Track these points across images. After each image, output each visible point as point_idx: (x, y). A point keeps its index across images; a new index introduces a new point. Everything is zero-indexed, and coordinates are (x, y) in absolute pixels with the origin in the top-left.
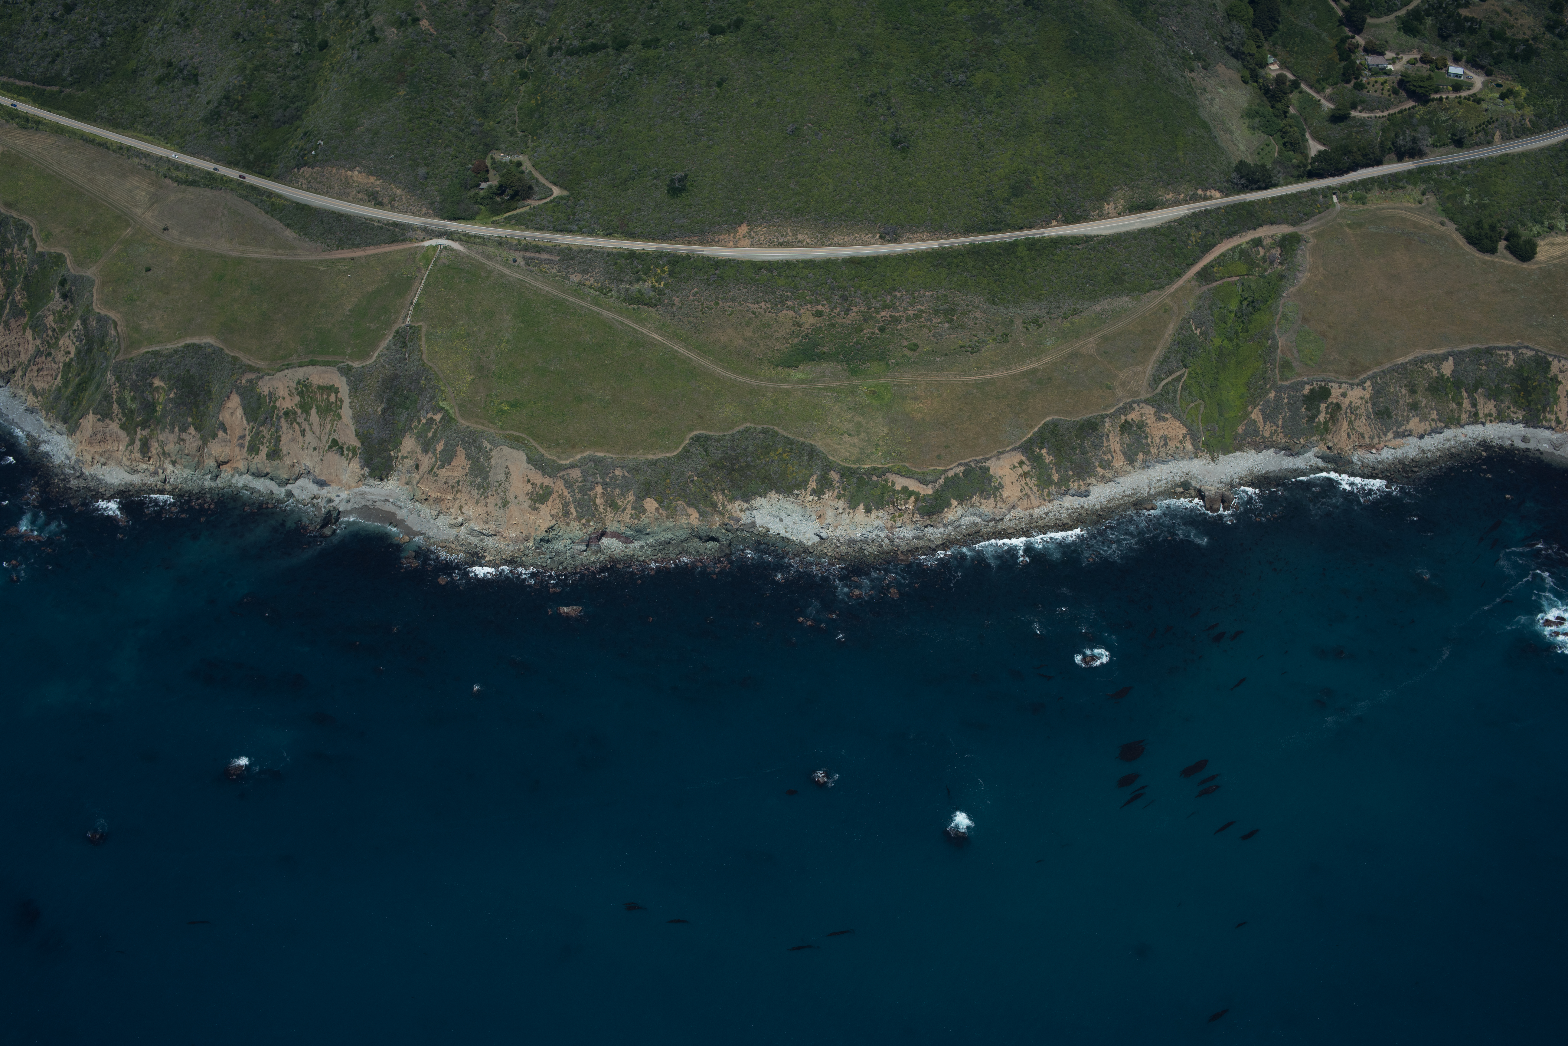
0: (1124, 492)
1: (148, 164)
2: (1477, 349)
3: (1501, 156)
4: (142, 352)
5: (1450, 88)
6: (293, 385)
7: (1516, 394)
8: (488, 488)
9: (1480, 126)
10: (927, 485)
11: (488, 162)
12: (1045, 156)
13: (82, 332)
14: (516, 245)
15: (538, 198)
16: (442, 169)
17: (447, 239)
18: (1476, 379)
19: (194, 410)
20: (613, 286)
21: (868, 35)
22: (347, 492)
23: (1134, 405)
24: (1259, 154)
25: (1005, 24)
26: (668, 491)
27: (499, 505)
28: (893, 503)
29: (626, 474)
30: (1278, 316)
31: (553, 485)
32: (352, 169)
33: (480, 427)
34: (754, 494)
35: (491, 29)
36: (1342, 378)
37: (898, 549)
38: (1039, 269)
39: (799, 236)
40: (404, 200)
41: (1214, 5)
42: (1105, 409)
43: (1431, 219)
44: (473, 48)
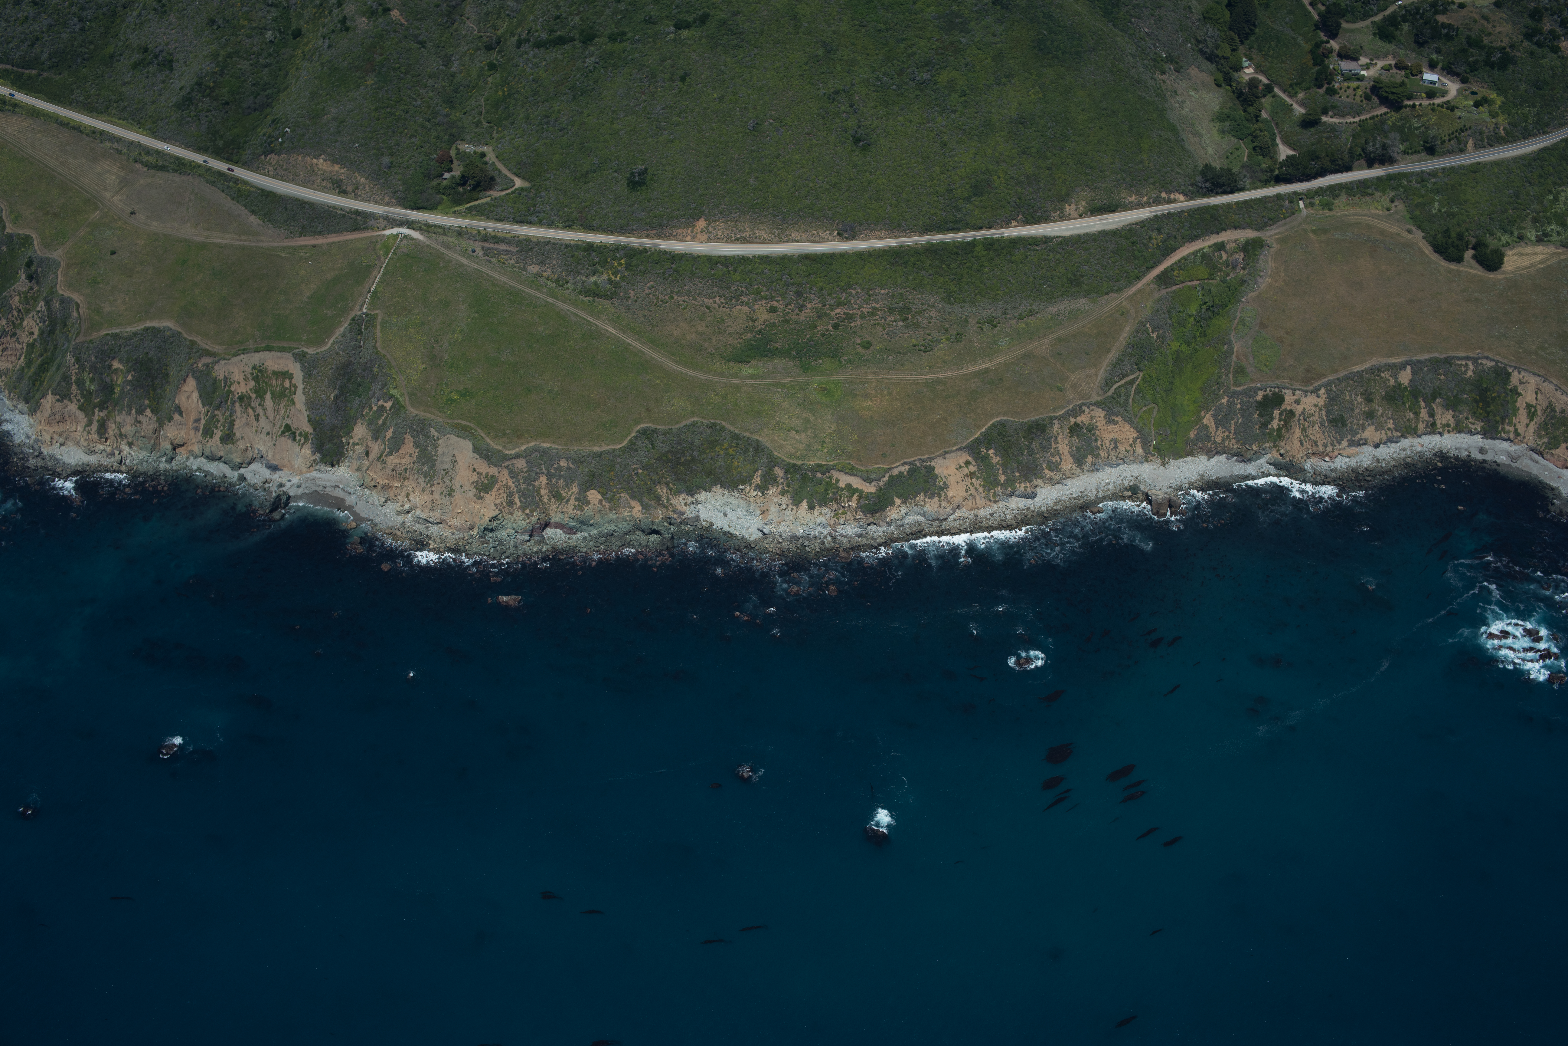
0: (1071, 494)
1: (120, 148)
2: (1436, 358)
3: (1472, 165)
4: (102, 334)
5: (1424, 95)
6: (249, 370)
7: (1475, 405)
8: (434, 476)
9: (1453, 133)
10: (870, 483)
11: (453, 153)
12: (1008, 156)
13: (46, 313)
14: (475, 236)
15: (499, 189)
16: (406, 158)
17: (408, 228)
18: (1434, 389)
19: (152, 392)
20: (570, 278)
21: (834, 32)
22: (298, 477)
23: (1084, 408)
24: (1227, 158)
25: (972, 23)
26: (612, 483)
27: (444, 493)
28: (836, 500)
29: (571, 465)
30: (1236, 321)
31: (498, 475)
32: (317, 157)
33: (429, 415)
34: (699, 488)
35: (462, 20)
36: (1296, 385)
37: (840, 547)
38: (996, 269)
39: (757, 232)
40: (367, 188)
41: (1189, 7)
42: (1054, 411)
43: (1398, 227)
44: (443, 38)
